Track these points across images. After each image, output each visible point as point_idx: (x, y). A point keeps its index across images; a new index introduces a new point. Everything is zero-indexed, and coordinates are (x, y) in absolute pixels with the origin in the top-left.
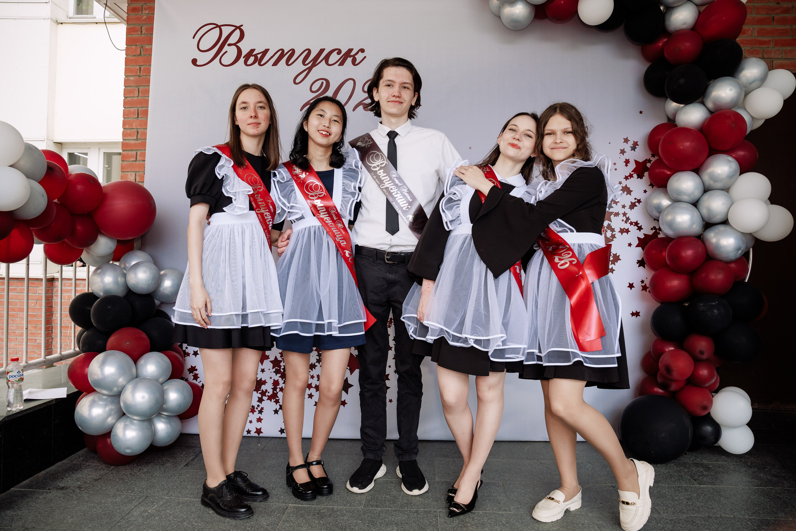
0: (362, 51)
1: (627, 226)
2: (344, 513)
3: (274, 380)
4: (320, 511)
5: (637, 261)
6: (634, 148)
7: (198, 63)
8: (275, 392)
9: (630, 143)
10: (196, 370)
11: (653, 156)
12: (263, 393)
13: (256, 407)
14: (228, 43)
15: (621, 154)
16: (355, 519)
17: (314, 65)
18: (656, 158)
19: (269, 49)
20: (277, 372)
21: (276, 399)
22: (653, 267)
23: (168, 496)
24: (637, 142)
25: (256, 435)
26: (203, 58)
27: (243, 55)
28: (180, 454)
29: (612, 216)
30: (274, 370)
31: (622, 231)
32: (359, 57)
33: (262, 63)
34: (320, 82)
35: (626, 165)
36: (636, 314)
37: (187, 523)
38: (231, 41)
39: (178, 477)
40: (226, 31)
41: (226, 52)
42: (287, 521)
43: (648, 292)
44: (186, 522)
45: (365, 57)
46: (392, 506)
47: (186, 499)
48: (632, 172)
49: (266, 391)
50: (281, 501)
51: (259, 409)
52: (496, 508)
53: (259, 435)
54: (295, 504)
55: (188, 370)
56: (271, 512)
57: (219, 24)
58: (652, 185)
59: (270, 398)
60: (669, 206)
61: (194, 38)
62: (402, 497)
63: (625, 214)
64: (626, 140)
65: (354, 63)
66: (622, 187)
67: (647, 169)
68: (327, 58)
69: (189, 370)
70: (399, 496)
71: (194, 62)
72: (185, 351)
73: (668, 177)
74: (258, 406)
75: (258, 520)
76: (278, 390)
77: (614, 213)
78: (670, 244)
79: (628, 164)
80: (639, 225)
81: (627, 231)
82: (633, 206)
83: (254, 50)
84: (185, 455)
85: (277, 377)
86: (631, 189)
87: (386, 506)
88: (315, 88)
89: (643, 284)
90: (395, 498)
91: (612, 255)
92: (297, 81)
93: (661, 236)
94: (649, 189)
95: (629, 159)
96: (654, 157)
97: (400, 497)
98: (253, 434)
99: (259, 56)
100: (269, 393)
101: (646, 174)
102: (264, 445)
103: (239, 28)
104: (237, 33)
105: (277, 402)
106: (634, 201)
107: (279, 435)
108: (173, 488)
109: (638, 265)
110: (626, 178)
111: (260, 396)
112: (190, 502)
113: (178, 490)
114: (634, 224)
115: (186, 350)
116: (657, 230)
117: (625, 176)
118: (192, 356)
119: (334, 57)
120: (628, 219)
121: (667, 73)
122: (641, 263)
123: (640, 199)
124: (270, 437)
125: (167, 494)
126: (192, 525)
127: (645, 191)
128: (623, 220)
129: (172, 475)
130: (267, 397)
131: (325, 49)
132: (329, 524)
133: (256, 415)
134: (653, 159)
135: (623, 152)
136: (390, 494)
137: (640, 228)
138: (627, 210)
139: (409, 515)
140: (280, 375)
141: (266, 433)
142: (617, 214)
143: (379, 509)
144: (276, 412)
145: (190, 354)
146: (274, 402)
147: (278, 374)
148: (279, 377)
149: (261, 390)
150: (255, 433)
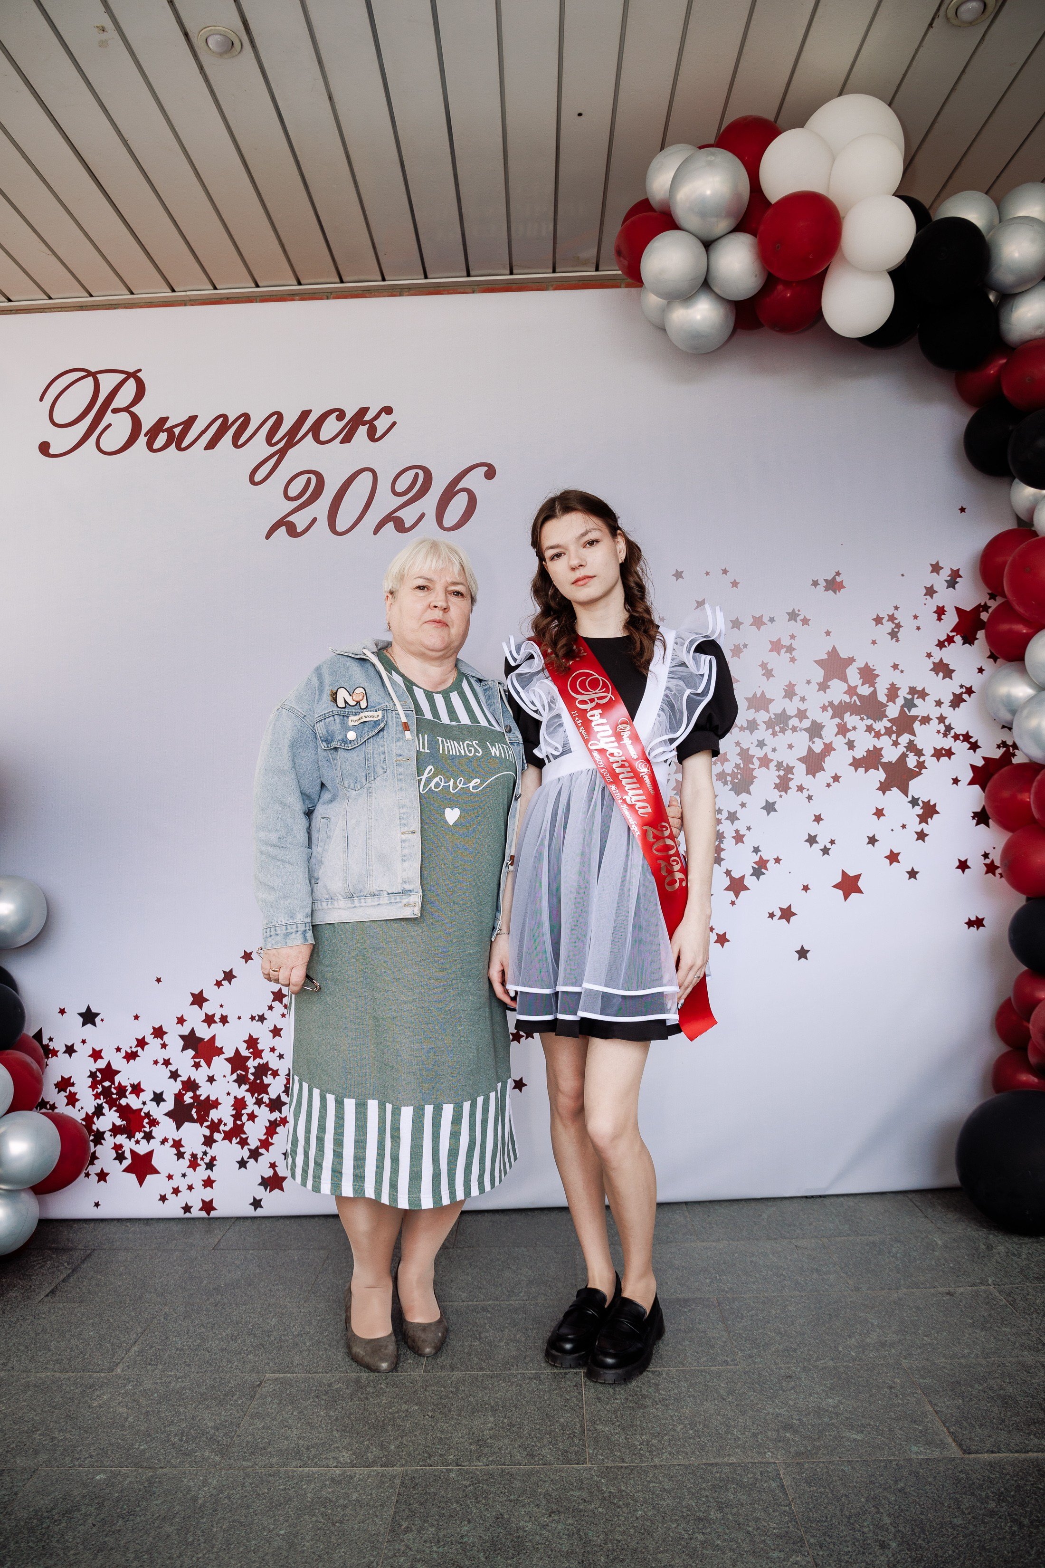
0: (388, 410)
1: (948, 743)
2: (381, 1388)
3: (235, 1097)
4: (330, 1385)
5: (972, 815)
6: (952, 583)
7: (52, 451)
8: (239, 1122)
9: (945, 574)
10: (73, 1085)
11: (992, 597)
12: (214, 1127)
13: (200, 1156)
14: (113, 406)
15: (928, 597)
16: (405, 1403)
17: (290, 444)
18: (1000, 600)
19: (196, 417)
20: (240, 1081)
21: (241, 1138)
22: (1006, 824)
23: (5, 1371)
24: (959, 570)
26: (61, 440)
27: (144, 431)
28: (41, 1267)
29: (917, 725)
30: (235, 1076)
31: (939, 754)
32: (382, 424)
33: (183, 445)
34: (304, 478)
35: (939, 619)
36: (977, 923)
37: (40, 1435)
38: (118, 403)
39: (32, 1322)
40: (108, 383)
41: (110, 425)
42: (258, 1415)
43: (998, 876)
44: (39, 1432)
45: (394, 424)
46: (484, 1365)
47: (43, 1375)
48: (952, 631)
49: (220, 1121)
50: (249, 1366)
51: (207, 1159)
52: (705, 1359)
53: (209, 1214)
54: (278, 1371)
55: (55, 1085)
56: (226, 1395)
57: (93, 371)
58: (993, 657)
59: (228, 1136)
60: (1031, 699)
61: (41, 399)
62: (507, 1344)
63: (941, 719)
64: (936, 568)
65: (371, 435)
66: (933, 663)
67: (981, 625)
68: (316, 429)
69: (57, 1085)
70: (500, 1341)
71: (44, 448)
72: (48, 1045)
73: (1026, 640)
74: (205, 1153)
75: (197, 1416)
76: (245, 1118)
77: (919, 718)
78: (1039, 777)
79: (943, 617)
80: (972, 740)
81: (949, 753)
82: (957, 700)
83: (166, 419)
84: (50, 1268)
85: (242, 1092)
86: (951, 667)
87: (472, 1368)
88: (293, 491)
89: (988, 861)
90: (490, 1347)
91: (921, 804)
92: (258, 477)
93: (1018, 759)
94: (988, 665)
95: (943, 607)
96: (995, 600)
97: (502, 1344)
98: (196, 1212)
99: (177, 431)
100: (225, 1124)
101: (981, 634)
102: (219, 1237)
103: (134, 375)
104: (130, 388)
105: (243, 1143)
106: (958, 691)
107: (250, 1211)
108: (18, 1350)
109: (975, 821)
110: (941, 645)
111: (207, 1132)
112: (53, 1382)
113: (29, 1354)
114: (961, 738)
115: (51, 1044)
116: (1009, 749)
117: (939, 640)
118: (62, 1057)
119: (331, 427)
120: (949, 728)
121: (1011, 428)
122: (981, 818)
123: (971, 687)
124: (232, 1218)
125: (4, 1364)
126: (53, 1439)
127: (981, 670)
128: (939, 732)
129: (18, 1320)
130: (223, 1135)
131: (311, 411)
132: (349, 1417)
133: (202, 1173)
134: (993, 604)
135: (930, 592)
136: (480, 1338)
137: (974, 747)
138: (946, 710)
139: (521, 1385)
140: (247, 1087)
141: (222, 1210)
142: (926, 720)
143: (457, 1374)
144: (242, 1164)
145: (58, 1051)
146: (237, 1143)
147: (243, 1085)
148: (247, 1091)
149: (210, 1120)
150: (201, 1209)
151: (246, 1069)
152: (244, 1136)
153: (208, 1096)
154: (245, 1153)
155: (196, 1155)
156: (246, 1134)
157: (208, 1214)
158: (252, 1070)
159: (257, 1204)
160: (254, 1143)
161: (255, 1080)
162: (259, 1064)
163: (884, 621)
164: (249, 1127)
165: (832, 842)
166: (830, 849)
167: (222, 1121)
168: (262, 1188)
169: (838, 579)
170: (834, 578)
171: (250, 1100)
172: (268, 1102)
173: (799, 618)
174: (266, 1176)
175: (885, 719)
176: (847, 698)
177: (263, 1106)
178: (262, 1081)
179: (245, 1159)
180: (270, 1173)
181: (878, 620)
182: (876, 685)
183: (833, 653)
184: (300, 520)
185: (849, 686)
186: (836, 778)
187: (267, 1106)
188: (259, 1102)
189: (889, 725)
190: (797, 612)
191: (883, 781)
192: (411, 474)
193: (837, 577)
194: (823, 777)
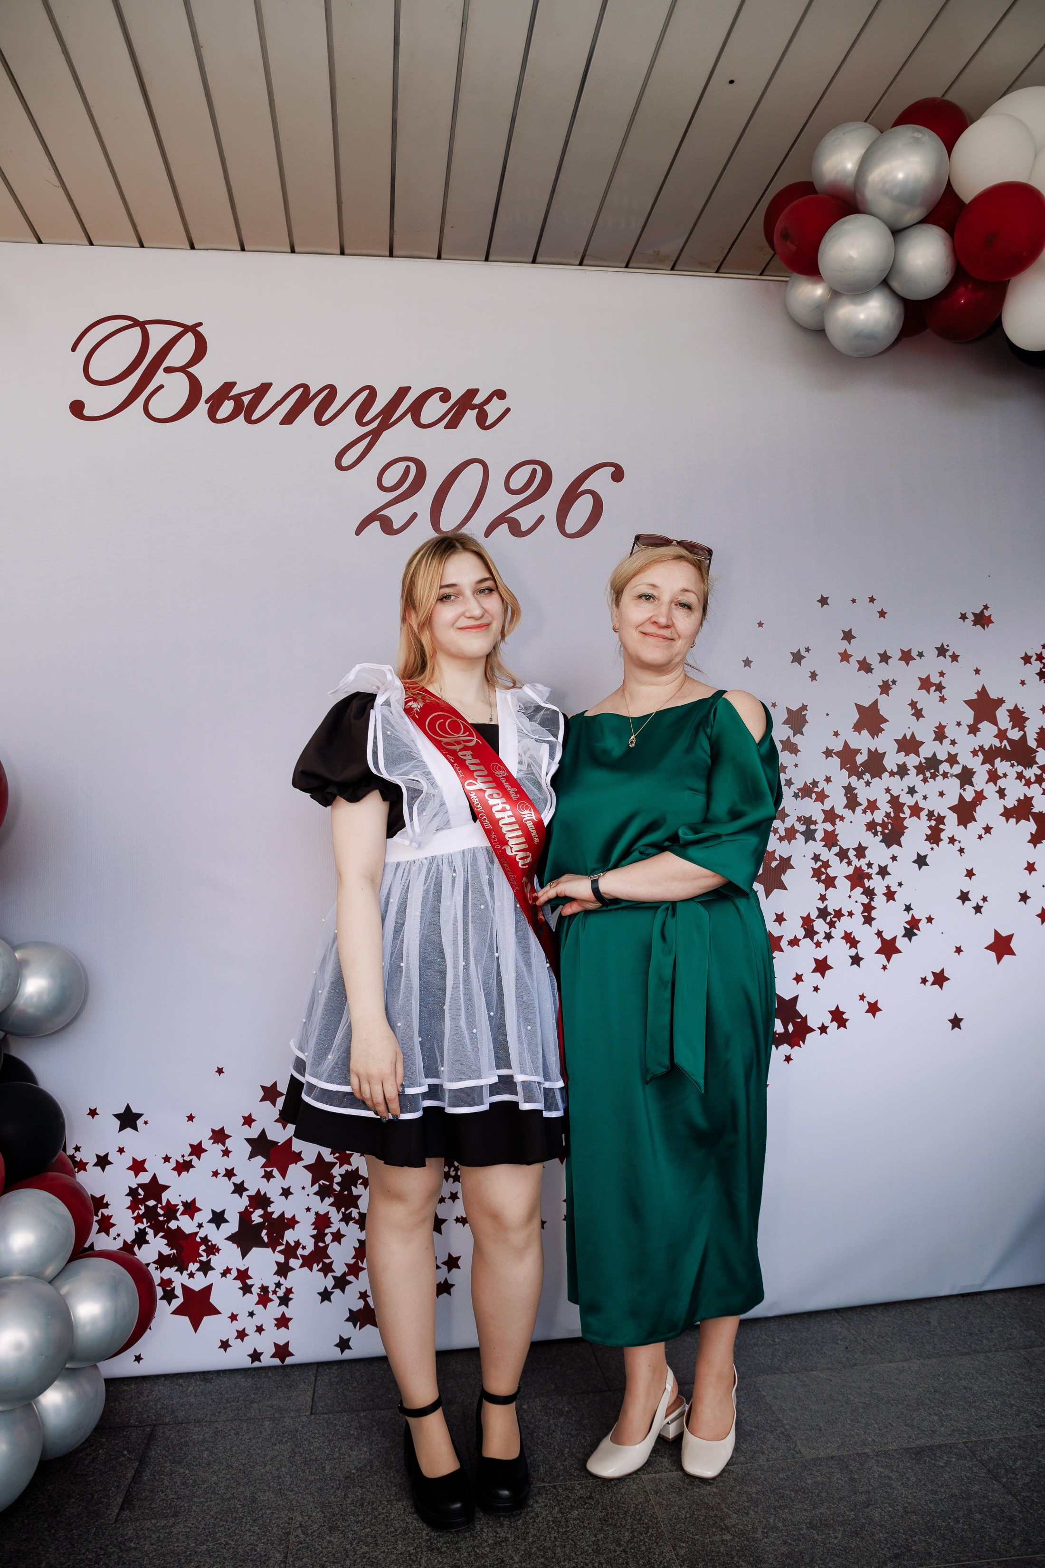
0: (500, 394)
3: (317, 1214)
7: (86, 412)
8: (321, 1244)
10: (106, 1206)
12: (290, 1251)
13: (272, 1288)
14: (166, 364)
17: (385, 425)
19: (270, 385)
20: (323, 1193)
21: (324, 1263)
25: (277, 1362)
26: (99, 401)
27: (205, 395)
30: (316, 1188)
32: (494, 409)
33: (254, 417)
34: (402, 465)
38: (172, 360)
40: (159, 336)
41: (161, 387)
45: (508, 410)
49: (298, 1243)
51: (281, 1293)
57: (141, 320)
59: (308, 1262)
61: (74, 349)
65: (481, 421)
68: (416, 409)
71: (77, 408)
72: (73, 1156)
74: (278, 1285)
76: (328, 1239)
83: (232, 385)
85: (325, 1206)
88: (389, 480)
92: (346, 461)
98: (267, 1360)
99: (246, 399)
100: (304, 1248)
103: (193, 328)
104: (188, 344)
105: (327, 1269)
107: (335, 1354)
111: (281, 1259)
115: (77, 1154)
118: (93, 1171)
119: (433, 409)
124: (313, 1364)
130: (300, 1261)
131: (410, 388)
133: (274, 1309)
140: (332, 1200)
141: (300, 1354)
144: (325, 1296)
145: (87, 1163)
146: (319, 1270)
147: (327, 1199)
148: (331, 1205)
149: (284, 1243)
150: (273, 1356)
151: (331, 1178)
152: (327, 1261)
153: (283, 1214)
154: (329, 1282)
155: (268, 1287)
156: (330, 1258)
157: (283, 1361)
158: (338, 1179)
159: (344, 1344)
160: (339, 1269)
161: (342, 1191)
162: (347, 1171)
163: (1033, 660)
164: (334, 1250)
165: (985, 899)
166: (982, 907)
167: (300, 1244)
168: (350, 1324)
169: (987, 613)
170: (982, 612)
171: (335, 1216)
172: (357, 1217)
173: (948, 654)
174: (355, 1310)
175: (1035, 766)
176: (997, 743)
177: (351, 1223)
178: (350, 1191)
179: (329, 1290)
180: (361, 1304)
181: (1027, 659)
182: (1026, 729)
183: (983, 693)
184: (398, 514)
185: (999, 729)
186: (988, 830)
187: (356, 1222)
188: (347, 1219)
189: (1039, 772)
190: (946, 647)
191: (1034, 833)
192: (528, 469)
193: (985, 611)
194: (975, 828)
